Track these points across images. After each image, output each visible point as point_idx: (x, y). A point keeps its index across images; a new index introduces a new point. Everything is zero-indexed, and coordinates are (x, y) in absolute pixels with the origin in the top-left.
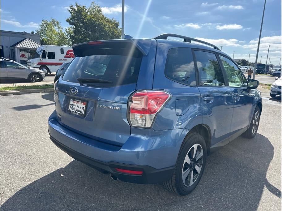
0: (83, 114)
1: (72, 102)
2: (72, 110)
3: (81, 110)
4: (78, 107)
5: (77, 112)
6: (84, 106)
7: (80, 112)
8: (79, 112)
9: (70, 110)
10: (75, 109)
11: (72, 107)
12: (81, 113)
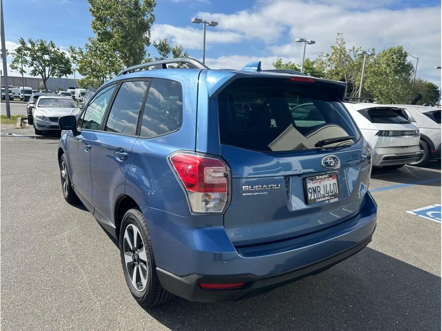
0: (338, 192)
1: (310, 185)
2: (316, 197)
3: (332, 188)
4: (325, 187)
5: (326, 195)
6: (335, 181)
7: (332, 192)
8: (330, 194)
9: (312, 198)
10: (322, 192)
11: (315, 191)
12: (334, 193)
